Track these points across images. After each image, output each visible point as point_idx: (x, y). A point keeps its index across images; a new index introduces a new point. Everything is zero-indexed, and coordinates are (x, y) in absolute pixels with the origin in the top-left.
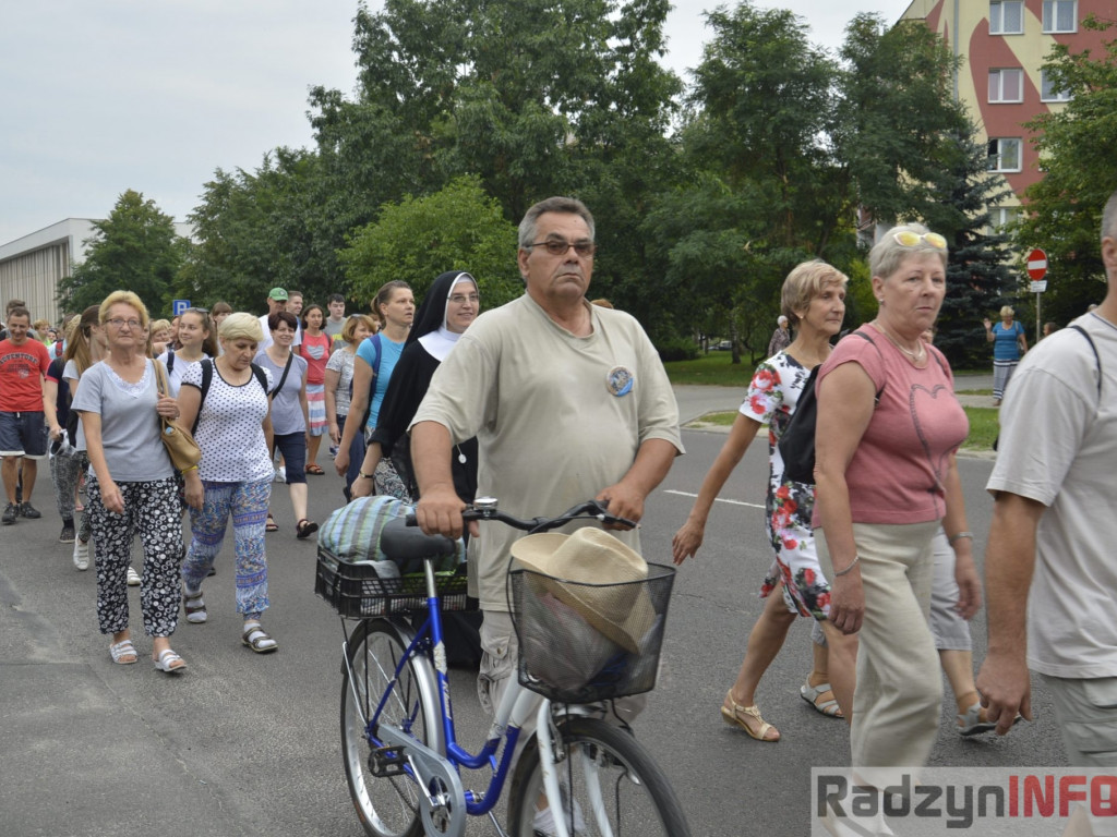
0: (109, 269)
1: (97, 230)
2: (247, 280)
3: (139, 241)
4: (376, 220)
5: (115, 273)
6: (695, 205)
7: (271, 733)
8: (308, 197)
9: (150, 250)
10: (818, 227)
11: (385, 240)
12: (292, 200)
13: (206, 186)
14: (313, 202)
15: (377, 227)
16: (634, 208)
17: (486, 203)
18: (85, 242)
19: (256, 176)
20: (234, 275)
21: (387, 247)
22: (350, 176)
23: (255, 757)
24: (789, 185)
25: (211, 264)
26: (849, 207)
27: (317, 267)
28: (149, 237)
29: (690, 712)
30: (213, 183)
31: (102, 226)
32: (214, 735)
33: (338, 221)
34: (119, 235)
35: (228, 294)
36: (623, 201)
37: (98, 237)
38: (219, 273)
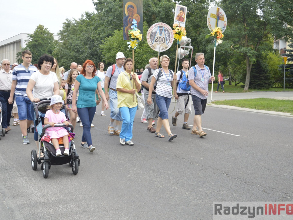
0: (33, 50)
1: (29, 37)
2: (74, 54)
3: (42, 41)
4: (111, 35)
7: (35, 194)
8: (93, 28)
9: (46, 44)
11: (115, 42)
12: (88, 29)
13: (63, 24)
14: (94, 30)
15: (112, 38)
16: (197, 33)
18: (25, 41)
19: (79, 21)
20: (71, 52)
21: (115, 44)
22: (105, 21)
23: (27, 201)
24: (247, 26)
25: (64, 49)
27: (96, 50)
28: (45, 40)
29: (165, 194)
30: (65, 23)
31: (31, 36)
32: (18, 194)
33: (101, 36)
34: (36, 39)
35: (69, 58)
36: (193, 31)
37: (30, 39)
38: (66, 51)
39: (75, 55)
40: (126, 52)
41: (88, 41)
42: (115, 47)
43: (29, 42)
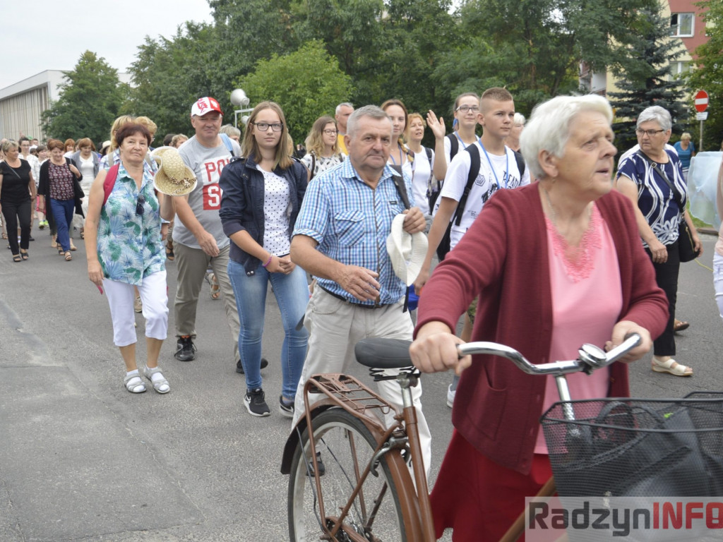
0: (75, 105)
1: (67, 78)
2: (168, 112)
3: (95, 86)
4: (254, 71)
5: (79, 107)
6: (469, 60)
7: (186, 411)
8: (208, 55)
9: (102, 91)
10: (552, 76)
11: (260, 85)
12: (197, 57)
13: (139, 47)
14: (211, 59)
15: (254, 76)
16: (428, 62)
17: (327, 59)
18: (59, 86)
19: (173, 41)
20: (159, 109)
21: (261, 90)
22: (236, 41)
23: (176, 427)
24: (533, 47)
25: (143, 101)
26: (574, 61)
28: (101, 83)
30: (144, 46)
31: (70, 75)
32: (150, 412)
33: (228, 72)
34: (81, 81)
36: (420, 58)
37: (67, 83)
38: (149, 107)
39: (169, 115)
40: (286, 105)
41: (198, 83)
42: (260, 95)
43: (66, 89)
